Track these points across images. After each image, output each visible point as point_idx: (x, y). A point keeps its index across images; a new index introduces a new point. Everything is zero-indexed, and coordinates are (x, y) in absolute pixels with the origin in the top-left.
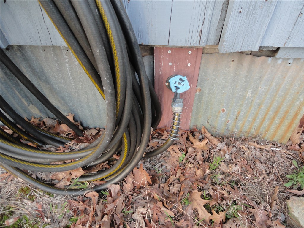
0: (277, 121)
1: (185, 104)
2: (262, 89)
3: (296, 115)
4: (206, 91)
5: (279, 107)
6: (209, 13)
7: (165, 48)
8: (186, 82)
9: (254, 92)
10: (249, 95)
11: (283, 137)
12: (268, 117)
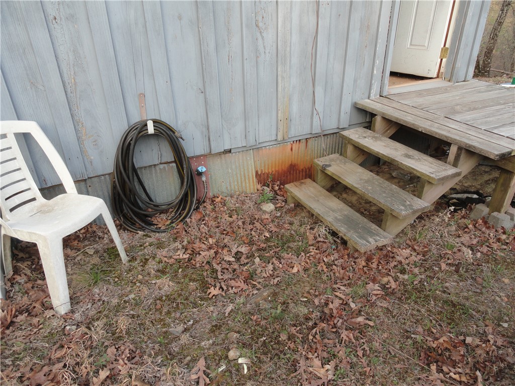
0: (247, 181)
1: (206, 177)
2: (234, 167)
3: (253, 176)
4: (213, 174)
5: (244, 174)
6: (205, 143)
7: (193, 157)
8: (204, 168)
9: (231, 169)
10: (230, 171)
11: (254, 189)
12: (242, 180)
